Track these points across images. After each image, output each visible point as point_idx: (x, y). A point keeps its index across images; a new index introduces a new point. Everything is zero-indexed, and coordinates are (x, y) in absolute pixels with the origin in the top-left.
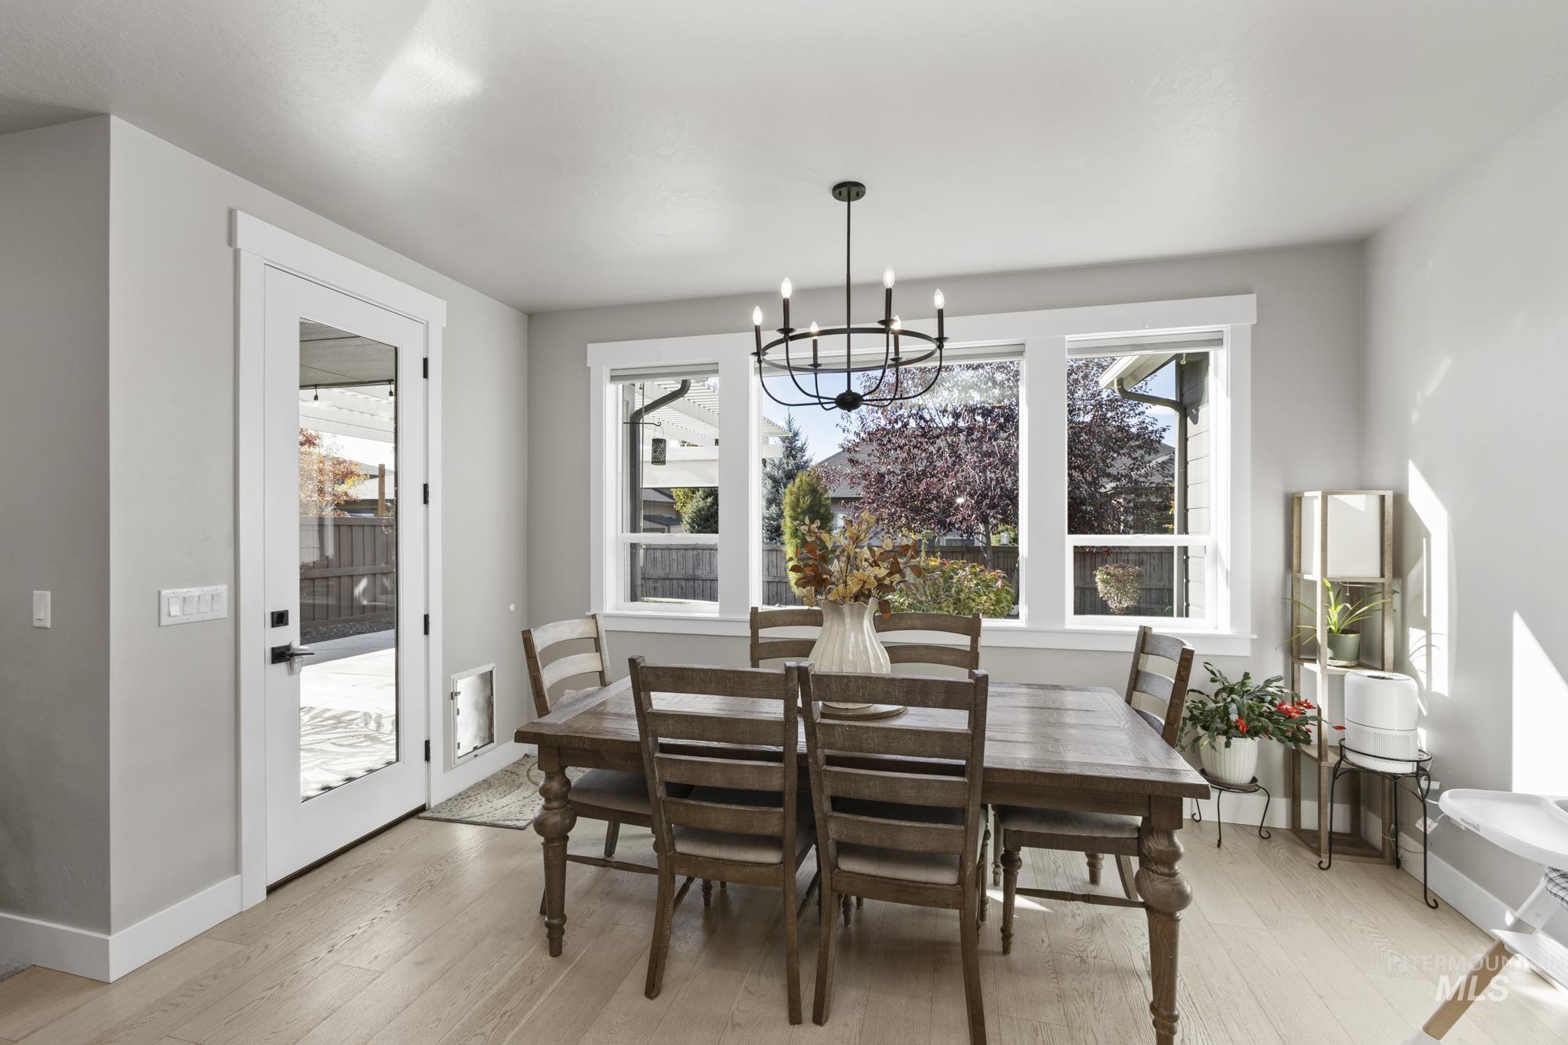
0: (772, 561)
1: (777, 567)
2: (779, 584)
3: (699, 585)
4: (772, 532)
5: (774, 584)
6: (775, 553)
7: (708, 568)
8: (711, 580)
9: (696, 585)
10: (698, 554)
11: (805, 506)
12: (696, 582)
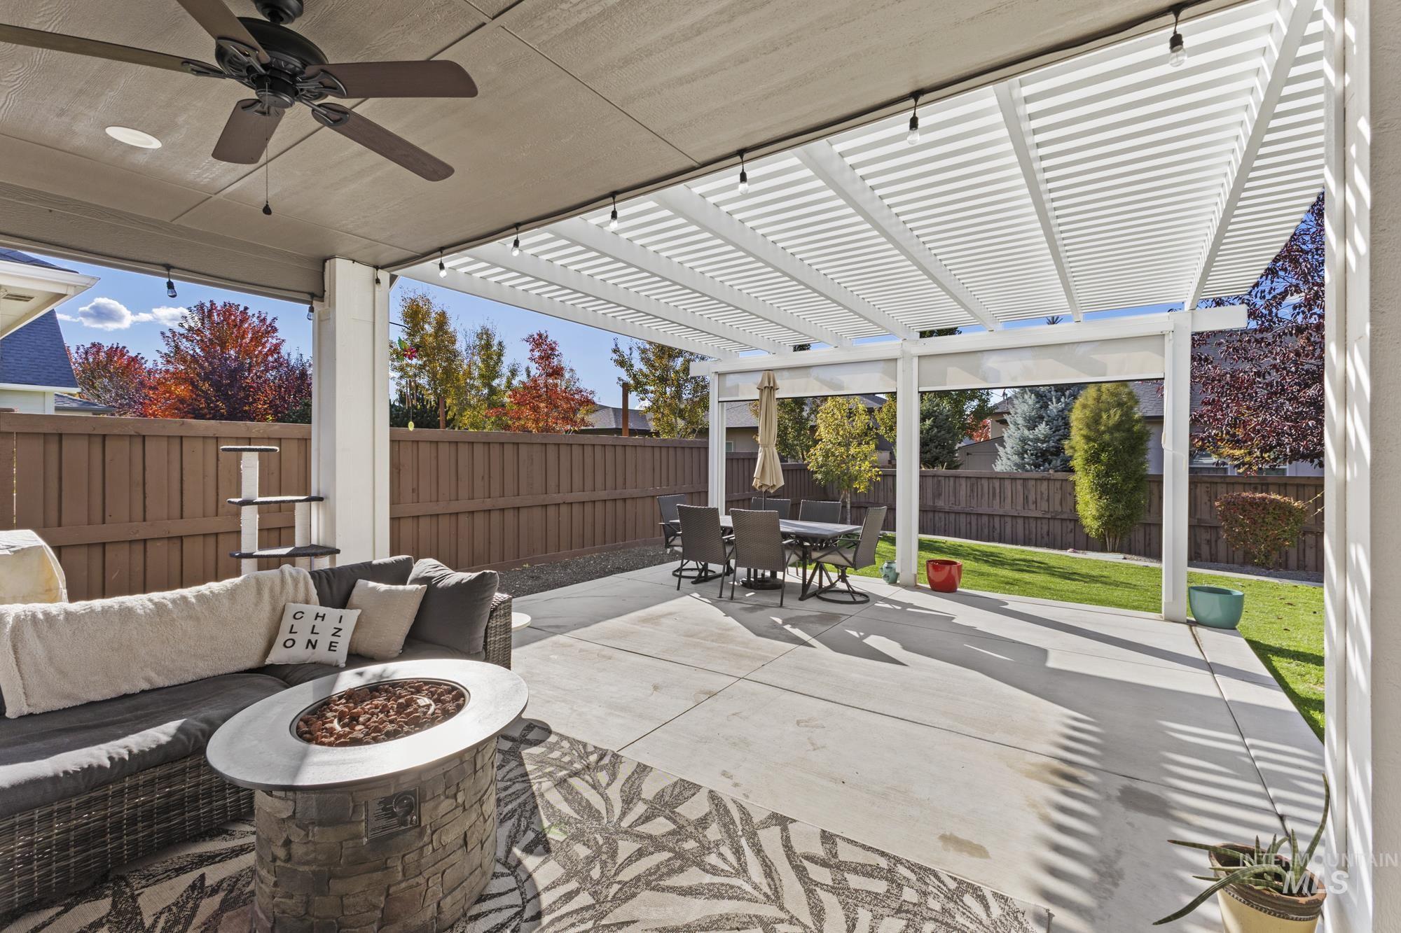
0: (1042, 494)
1: (1048, 500)
2: (1051, 522)
3: (940, 518)
4: (1037, 457)
5: (1045, 521)
6: (1045, 483)
7: (952, 499)
8: (956, 513)
9: (937, 518)
10: (939, 481)
11: (1111, 423)
12: (936, 514)
